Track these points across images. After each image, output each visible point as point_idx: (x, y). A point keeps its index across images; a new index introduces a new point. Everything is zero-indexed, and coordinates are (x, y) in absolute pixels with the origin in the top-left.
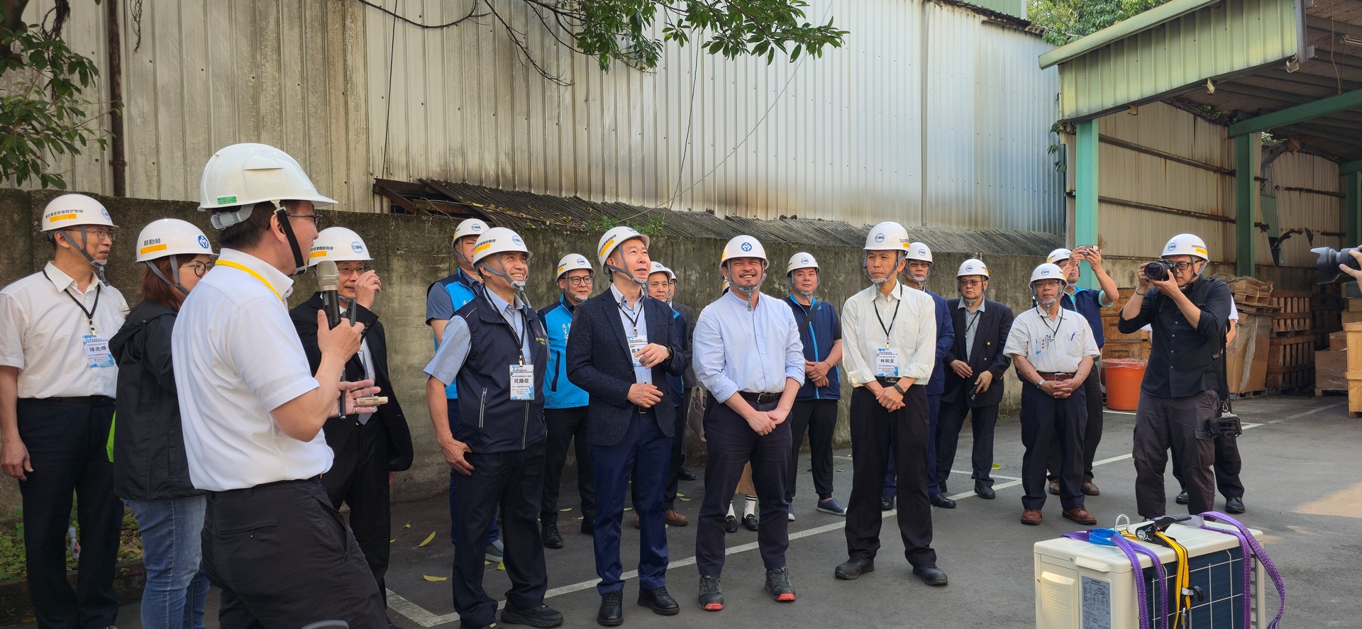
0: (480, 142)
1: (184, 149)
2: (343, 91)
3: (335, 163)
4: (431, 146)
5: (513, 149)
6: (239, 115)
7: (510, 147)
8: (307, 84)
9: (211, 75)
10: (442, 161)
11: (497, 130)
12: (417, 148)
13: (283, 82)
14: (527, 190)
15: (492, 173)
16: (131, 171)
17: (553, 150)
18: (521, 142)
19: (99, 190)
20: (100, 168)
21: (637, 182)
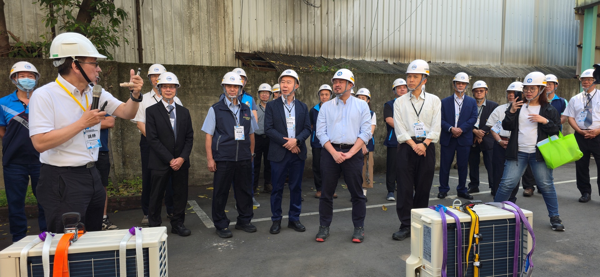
0: (280, 34)
1: (164, 43)
2: (223, 16)
3: (220, 46)
4: (259, 38)
5: (294, 37)
6: (183, 29)
7: (292, 36)
8: (209, 14)
9: (173, 13)
10: (264, 43)
11: (287, 29)
12: (253, 39)
13: (200, 14)
14: (299, 54)
15: (285, 48)
16: (145, 52)
17: (311, 36)
18: (297, 33)
19: (134, 60)
20: (134, 51)
21: (350, 49)
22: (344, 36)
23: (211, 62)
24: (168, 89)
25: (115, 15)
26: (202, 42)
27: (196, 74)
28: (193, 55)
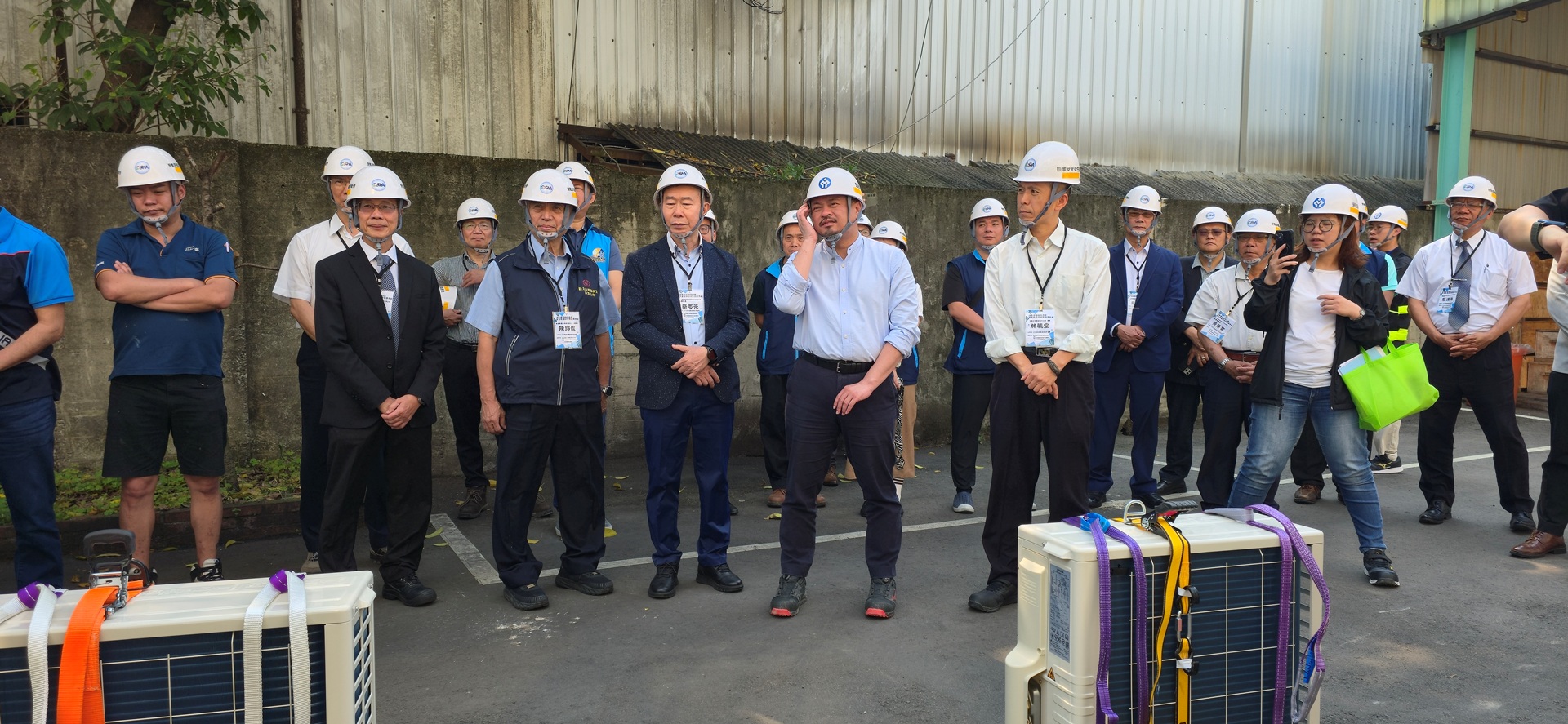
0: (676, 81)
1: (365, 95)
2: (527, 29)
3: (518, 108)
4: (622, 88)
5: (714, 87)
6: (419, 58)
7: (710, 86)
8: (490, 22)
9: (391, 16)
10: (634, 103)
11: (695, 67)
12: (606, 92)
13: (464, 22)
14: (728, 135)
15: (689, 116)
16: (313, 119)
17: (759, 88)
18: (723, 80)
19: (283, 138)
20: (283, 116)
21: (859, 123)
22: (844, 88)
23: (493, 149)
24: (377, 213)
25: (234, 18)
26: (469, 96)
27: (453, 179)
28: (443, 129)
